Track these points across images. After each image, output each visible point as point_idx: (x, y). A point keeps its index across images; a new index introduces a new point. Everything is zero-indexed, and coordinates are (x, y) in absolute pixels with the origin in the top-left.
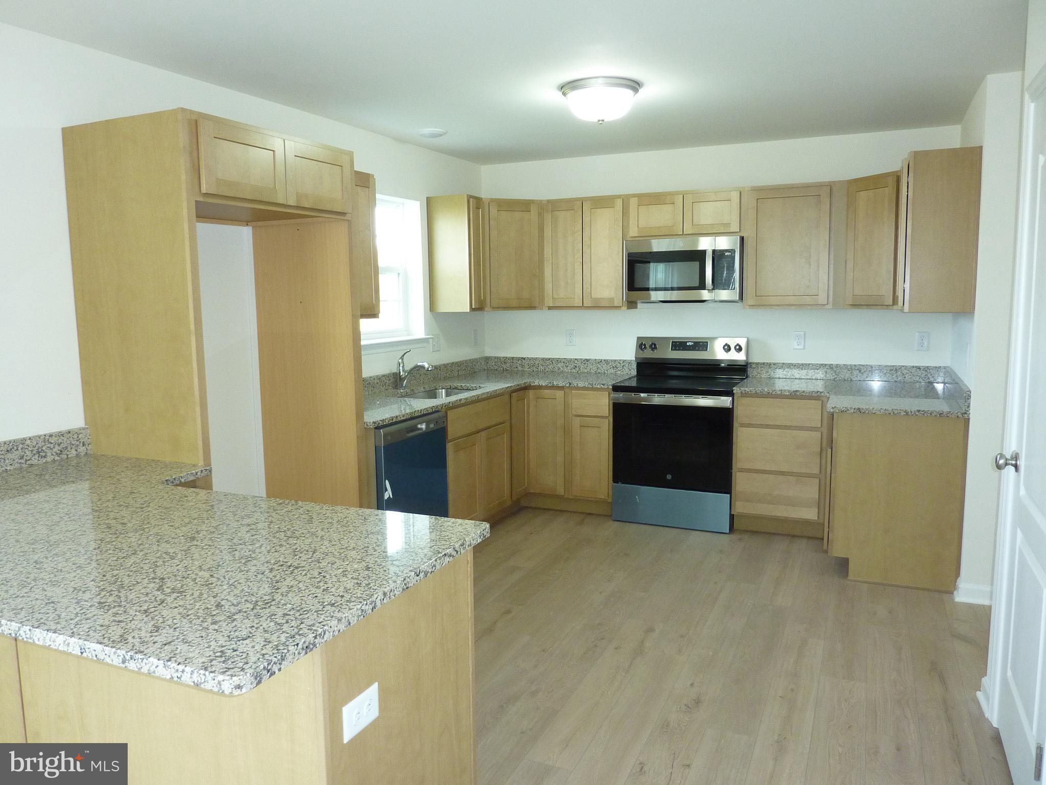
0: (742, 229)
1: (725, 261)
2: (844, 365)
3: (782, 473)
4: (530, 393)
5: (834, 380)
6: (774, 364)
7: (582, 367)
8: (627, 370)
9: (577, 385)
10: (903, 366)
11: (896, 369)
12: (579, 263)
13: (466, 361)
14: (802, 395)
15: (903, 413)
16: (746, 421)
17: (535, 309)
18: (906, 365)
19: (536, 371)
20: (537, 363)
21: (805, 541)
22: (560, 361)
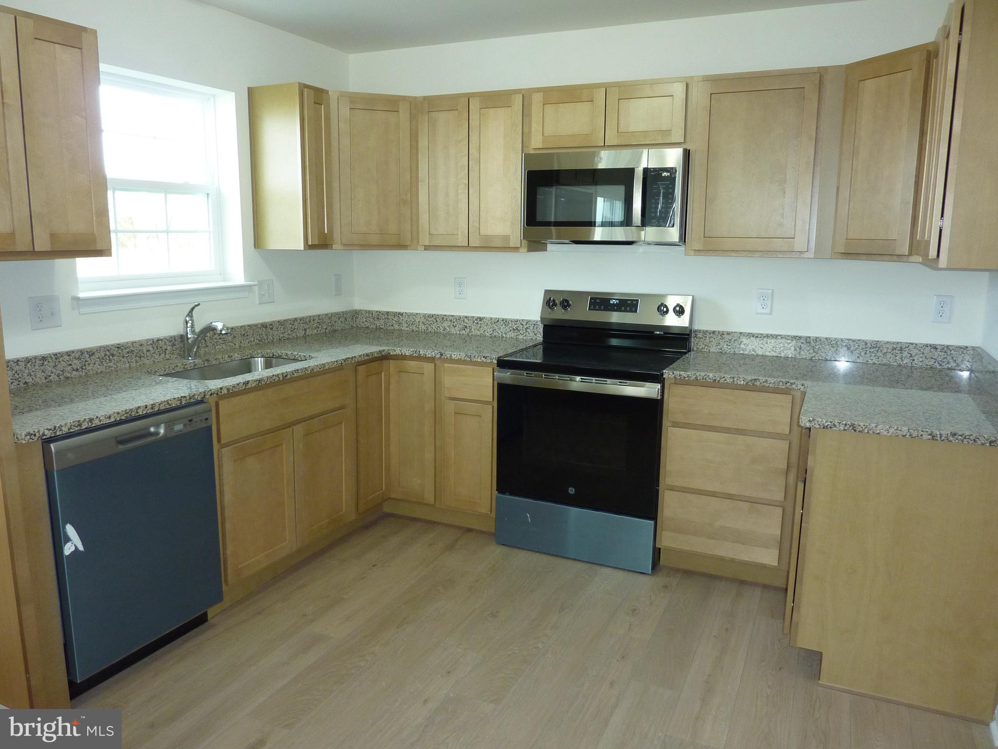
0: (688, 139)
1: (662, 184)
2: (826, 339)
3: (730, 497)
4: (391, 365)
5: (811, 359)
6: (728, 334)
7: (473, 327)
8: (532, 334)
9: (451, 356)
10: (912, 344)
11: (901, 347)
12: (464, 185)
13: (319, 316)
14: (764, 386)
15: (925, 437)
16: (681, 419)
17: (407, 250)
18: (915, 342)
19: (417, 331)
20: (417, 321)
21: (758, 592)
22: (446, 320)
